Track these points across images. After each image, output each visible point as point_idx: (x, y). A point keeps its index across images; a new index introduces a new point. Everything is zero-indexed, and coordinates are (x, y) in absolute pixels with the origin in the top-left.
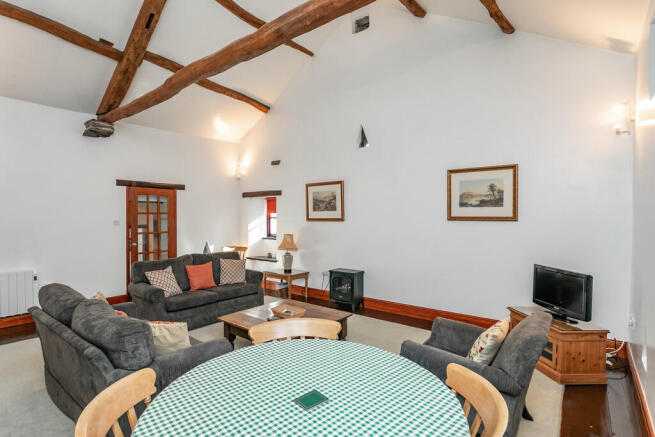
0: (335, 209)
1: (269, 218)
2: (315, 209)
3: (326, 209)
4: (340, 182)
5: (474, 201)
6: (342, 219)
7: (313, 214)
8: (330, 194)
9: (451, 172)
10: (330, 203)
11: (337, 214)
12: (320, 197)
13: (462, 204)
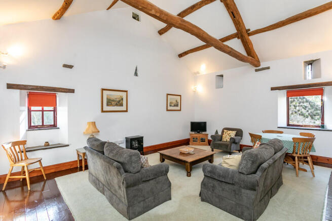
0: (123, 106)
1: (30, 111)
2: (108, 105)
3: (116, 105)
4: (126, 91)
5: (173, 105)
6: (126, 111)
7: (106, 108)
8: (119, 97)
9: (168, 94)
10: (119, 102)
11: (124, 108)
12: (113, 98)
13: (170, 106)
